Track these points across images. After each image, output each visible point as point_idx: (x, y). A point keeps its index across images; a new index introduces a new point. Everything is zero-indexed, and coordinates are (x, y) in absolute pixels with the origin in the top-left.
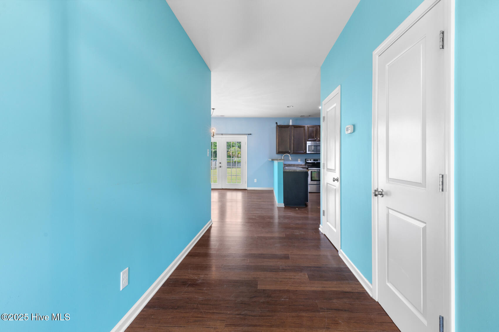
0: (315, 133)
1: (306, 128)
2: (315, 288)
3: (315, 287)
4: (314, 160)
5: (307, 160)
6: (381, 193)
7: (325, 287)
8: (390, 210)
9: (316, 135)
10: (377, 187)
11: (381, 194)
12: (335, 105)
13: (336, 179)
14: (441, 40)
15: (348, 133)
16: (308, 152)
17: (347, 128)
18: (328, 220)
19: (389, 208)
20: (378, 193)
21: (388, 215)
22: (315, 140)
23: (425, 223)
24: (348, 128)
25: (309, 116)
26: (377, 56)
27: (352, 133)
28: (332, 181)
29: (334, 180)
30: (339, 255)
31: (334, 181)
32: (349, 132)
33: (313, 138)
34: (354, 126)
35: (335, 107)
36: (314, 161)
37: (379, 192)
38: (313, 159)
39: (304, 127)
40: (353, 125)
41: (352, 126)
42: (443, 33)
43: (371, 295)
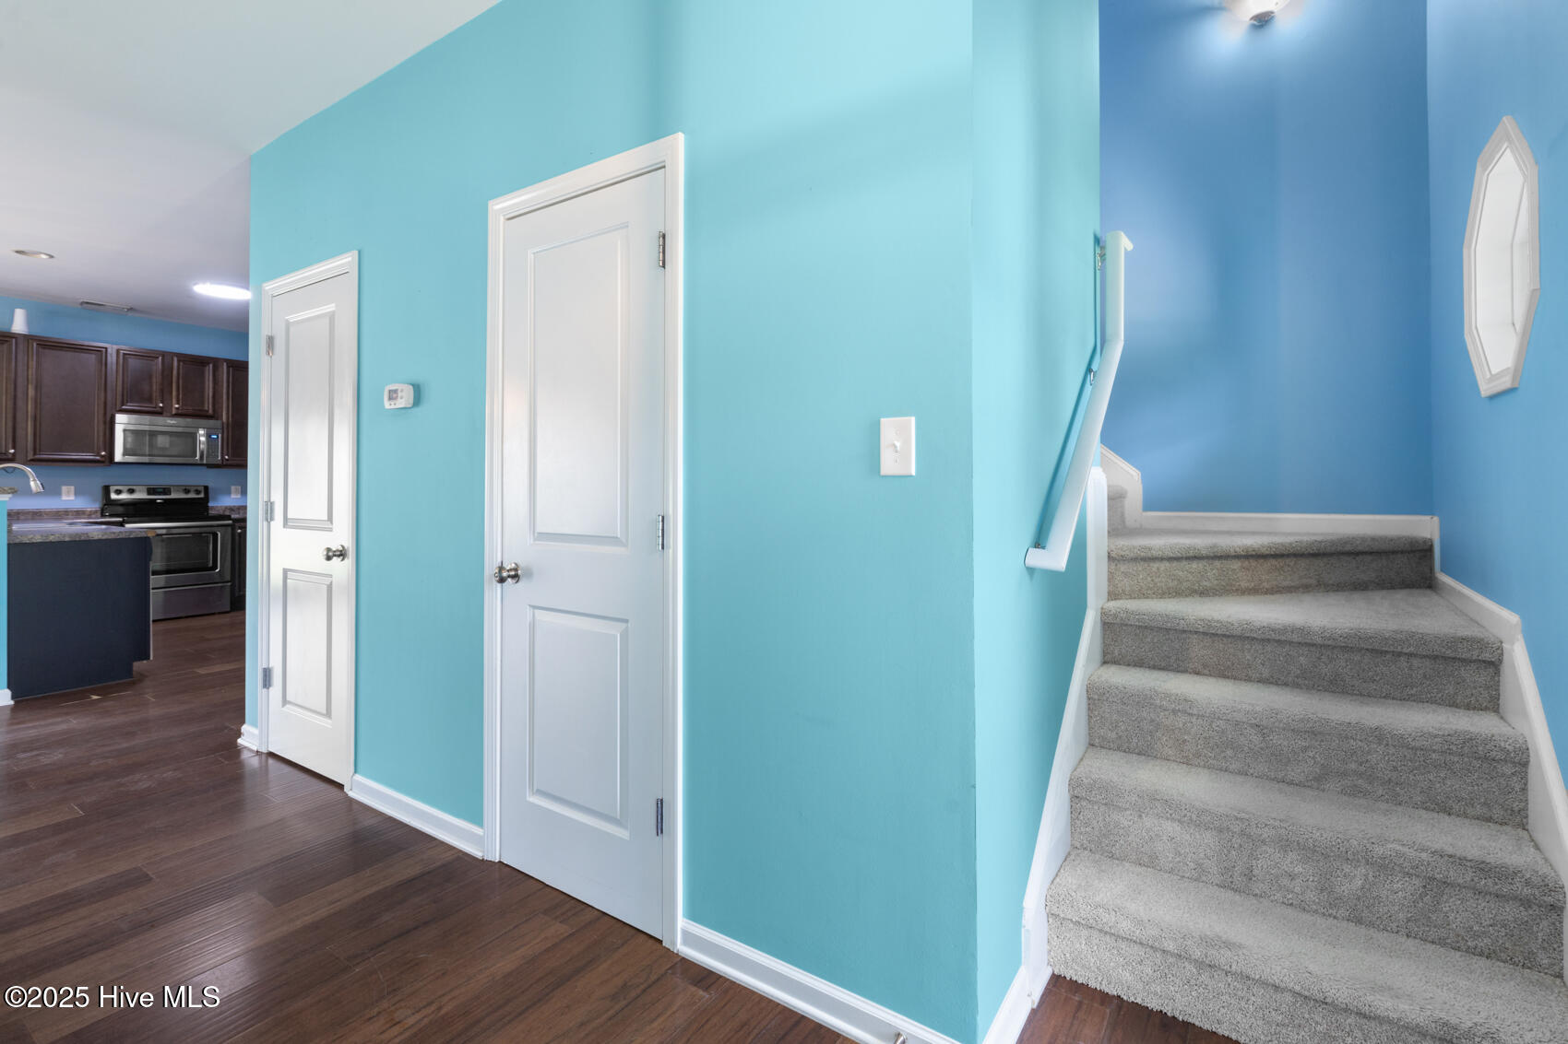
0: (156, 381)
1: (112, 358)
2: (306, 918)
3: (306, 915)
4: (150, 491)
5: (113, 489)
6: (513, 573)
7: (339, 900)
8: (536, 611)
9: (162, 391)
10: (499, 560)
11: (513, 577)
12: (331, 308)
13: (338, 551)
14: (661, 250)
15: (393, 407)
16: (118, 457)
17: (390, 391)
18: (288, 698)
19: (535, 607)
20: (509, 575)
21: (533, 626)
22: (158, 409)
23: (627, 621)
24: (396, 391)
25: (131, 309)
26: (502, 219)
27: (410, 408)
28: (322, 558)
29: (331, 554)
30: (351, 794)
31: (329, 558)
32: (401, 403)
33: (150, 400)
34: (418, 390)
35: (332, 316)
36: (149, 493)
37: (508, 571)
38: (145, 488)
39: (100, 353)
40: (413, 385)
41: (411, 387)
42: (664, 237)
43: (478, 854)
